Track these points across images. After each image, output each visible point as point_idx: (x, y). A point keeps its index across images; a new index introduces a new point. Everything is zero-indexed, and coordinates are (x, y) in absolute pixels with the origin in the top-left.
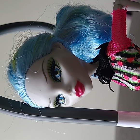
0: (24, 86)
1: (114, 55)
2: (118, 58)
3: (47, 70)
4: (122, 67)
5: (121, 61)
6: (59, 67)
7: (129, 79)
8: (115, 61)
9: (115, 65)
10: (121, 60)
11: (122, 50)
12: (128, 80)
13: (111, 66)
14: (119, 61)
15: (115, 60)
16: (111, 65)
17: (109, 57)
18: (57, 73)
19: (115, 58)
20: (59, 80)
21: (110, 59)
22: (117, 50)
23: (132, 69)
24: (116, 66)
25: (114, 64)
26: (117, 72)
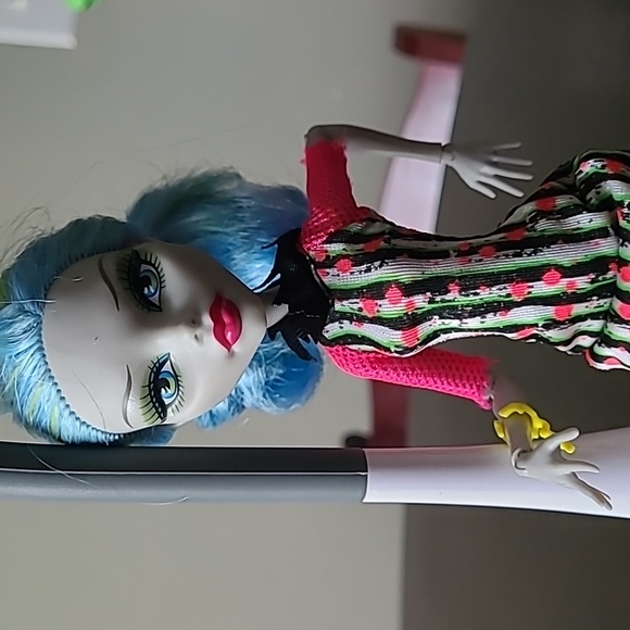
0: (40, 335)
1: (323, 243)
2: (336, 248)
3: (118, 270)
4: (352, 273)
5: (345, 257)
6: (153, 266)
7: (380, 309)
8: (330, 262)
9: (328, 273)
10: (345, 253)
11: (345, 224)
12: (377, 314)
13: (318, 280)
14: (339, 257)
15: (328, 257)
16: (318, 276)
17: (308, 255)
18: (148, 284)
19: (326, 251)
20: (155, 305)
21: (312, 261)
22: (329, 228)
23: (381, 266)
24: (333, 278)
25: (328, 270)
26: (341, 300)
